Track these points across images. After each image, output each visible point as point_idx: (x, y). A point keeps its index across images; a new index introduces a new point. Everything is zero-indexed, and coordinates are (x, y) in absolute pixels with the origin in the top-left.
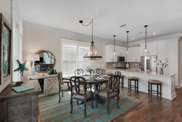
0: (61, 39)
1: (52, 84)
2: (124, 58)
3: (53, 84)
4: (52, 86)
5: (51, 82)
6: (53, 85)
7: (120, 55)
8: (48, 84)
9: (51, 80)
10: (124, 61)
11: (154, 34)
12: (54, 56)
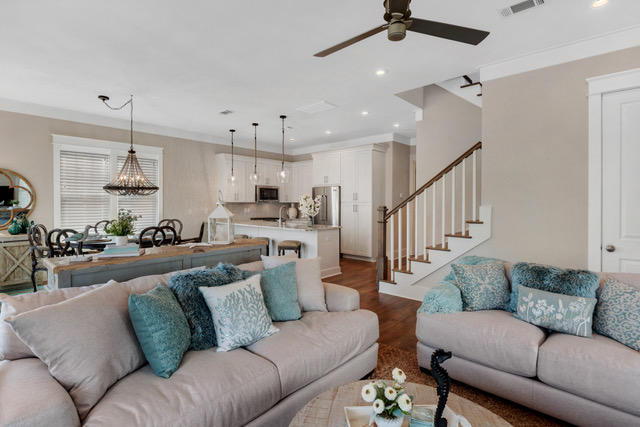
0: (54, 135)
1: (17, 259)
2: (277, 190)
3: (20, 260)
4: (18, 263)
5: (17, 253)
6: (22, 263)
7: (263, 183)
8: (5, 260)
9: (16, 250)
10: (277, 198)
11: (328, 132)
12: (30, 186)
